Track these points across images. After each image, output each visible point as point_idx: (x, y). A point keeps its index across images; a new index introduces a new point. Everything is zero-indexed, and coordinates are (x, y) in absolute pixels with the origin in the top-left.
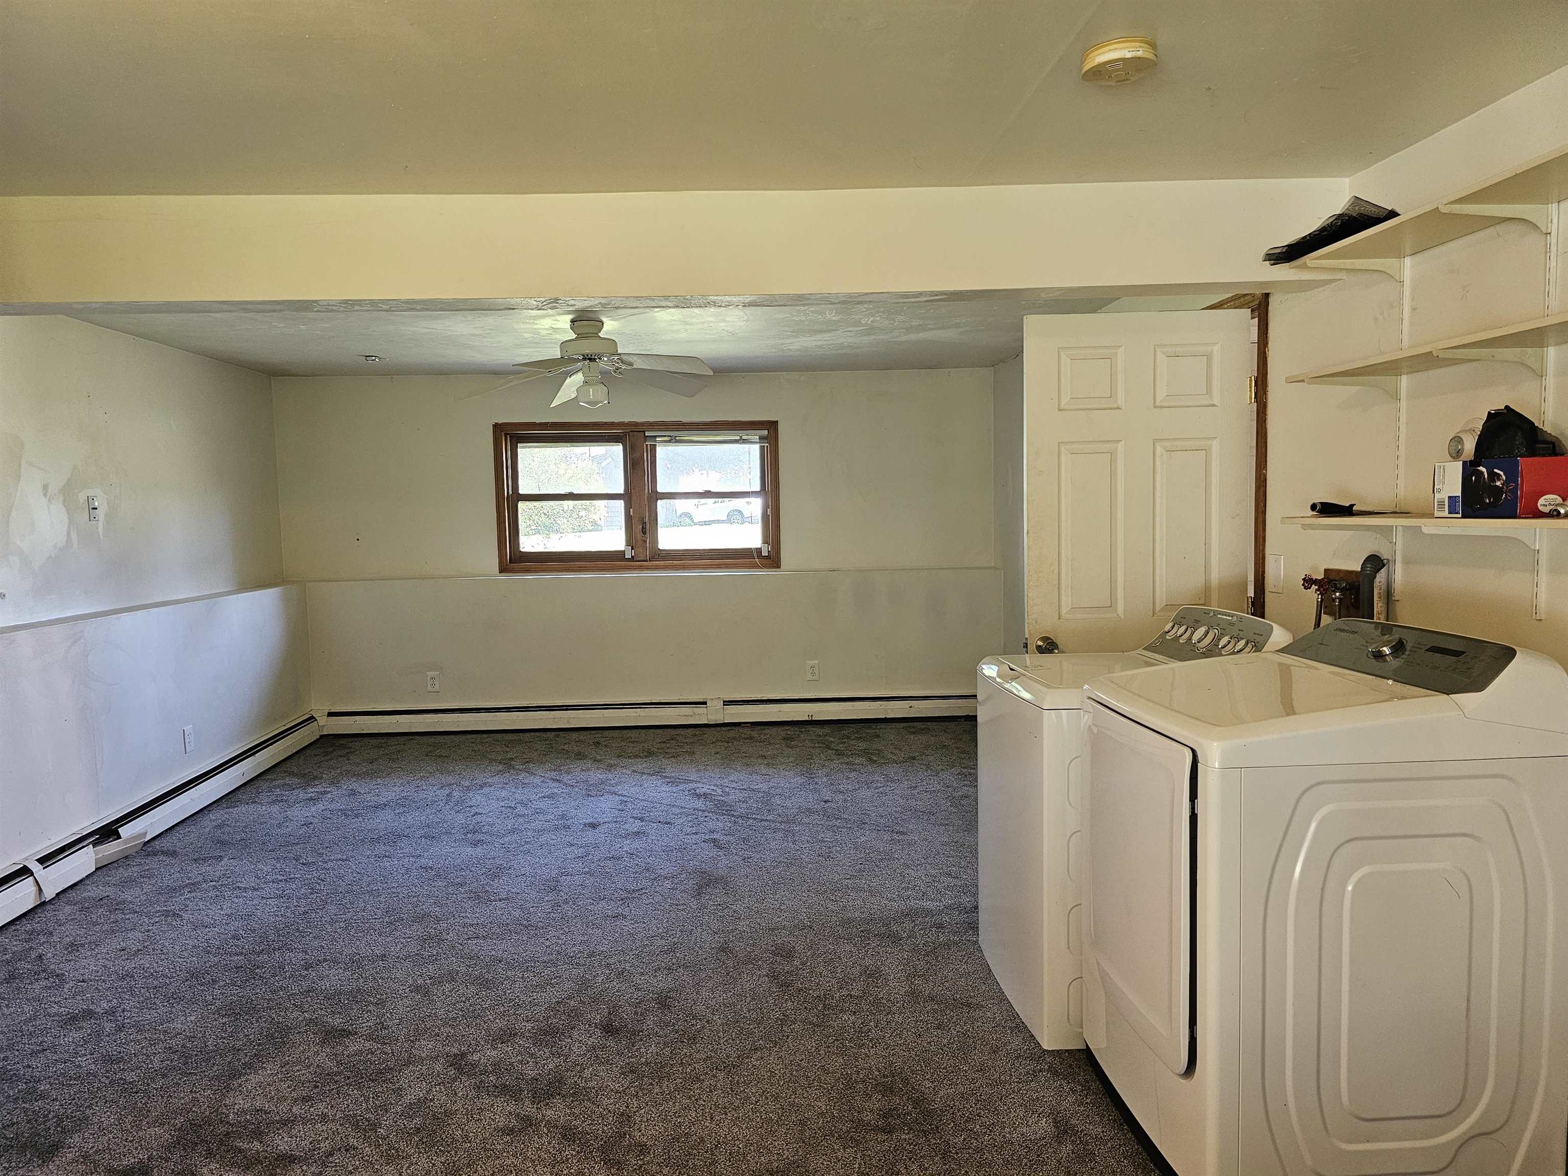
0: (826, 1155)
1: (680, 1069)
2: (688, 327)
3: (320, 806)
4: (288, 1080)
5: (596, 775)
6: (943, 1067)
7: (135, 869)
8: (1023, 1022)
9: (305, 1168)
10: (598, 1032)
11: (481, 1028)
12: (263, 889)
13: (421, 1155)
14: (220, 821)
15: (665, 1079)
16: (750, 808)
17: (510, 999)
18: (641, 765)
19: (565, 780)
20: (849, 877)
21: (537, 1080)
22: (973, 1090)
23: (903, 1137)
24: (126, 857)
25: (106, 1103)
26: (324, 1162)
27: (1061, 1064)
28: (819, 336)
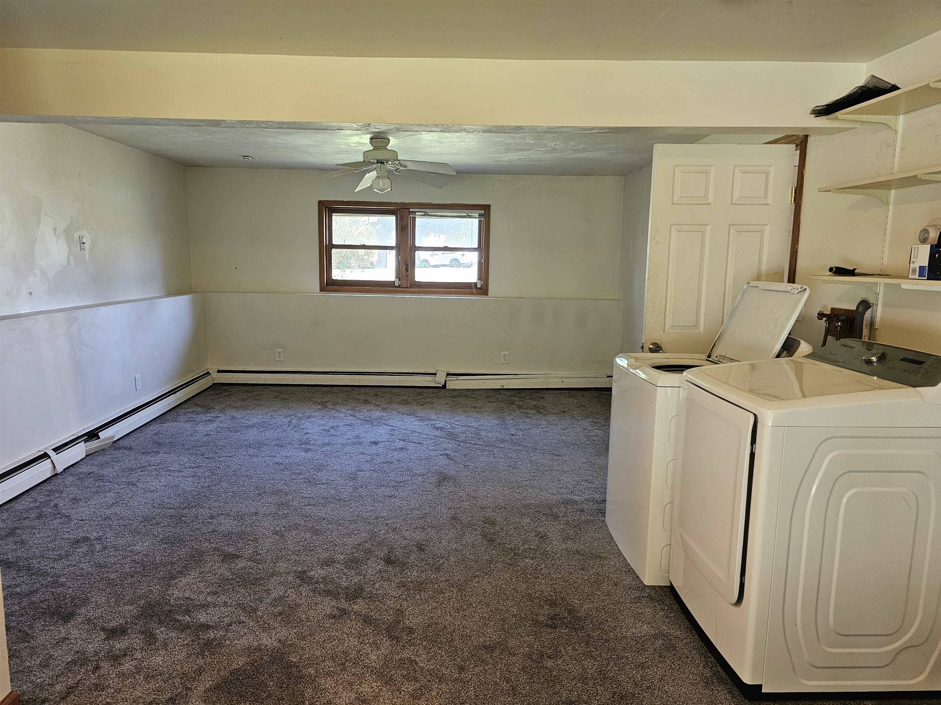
0: (517, 639)
1: (431, 586)
2: (441, 145)
3: (215, 425)
4: (203, 582)
5: (376, 414)
6: (585, 592)
7: (109, 456)
8: (632, 569)
9: (215, 632)
10: (383, 563)
11: (315, 557)
12: (183, 471)
13: (283, 628)
14: (156, 431)
15: (423, 591)
16: (468, 437)
17: (331, 541)
18: (403, 408)
19: (358, 416)
20: (527, 480)
21: (348, 588)
22: (603, 606)
23: (563, 631)
24: (103, 450)
25: (99, 590)
26: (227, 629)
27: (655, 594)
28: (520, 153)
